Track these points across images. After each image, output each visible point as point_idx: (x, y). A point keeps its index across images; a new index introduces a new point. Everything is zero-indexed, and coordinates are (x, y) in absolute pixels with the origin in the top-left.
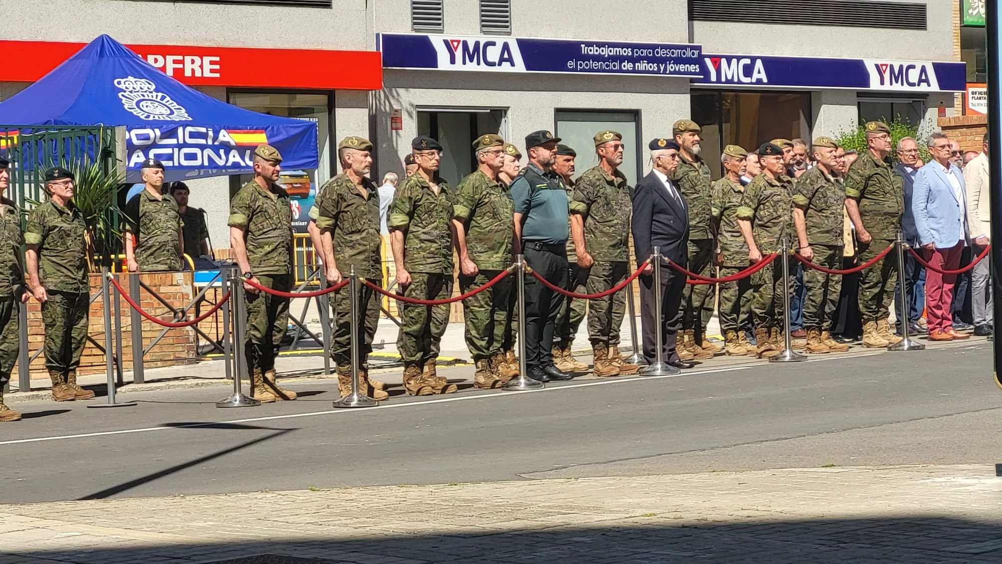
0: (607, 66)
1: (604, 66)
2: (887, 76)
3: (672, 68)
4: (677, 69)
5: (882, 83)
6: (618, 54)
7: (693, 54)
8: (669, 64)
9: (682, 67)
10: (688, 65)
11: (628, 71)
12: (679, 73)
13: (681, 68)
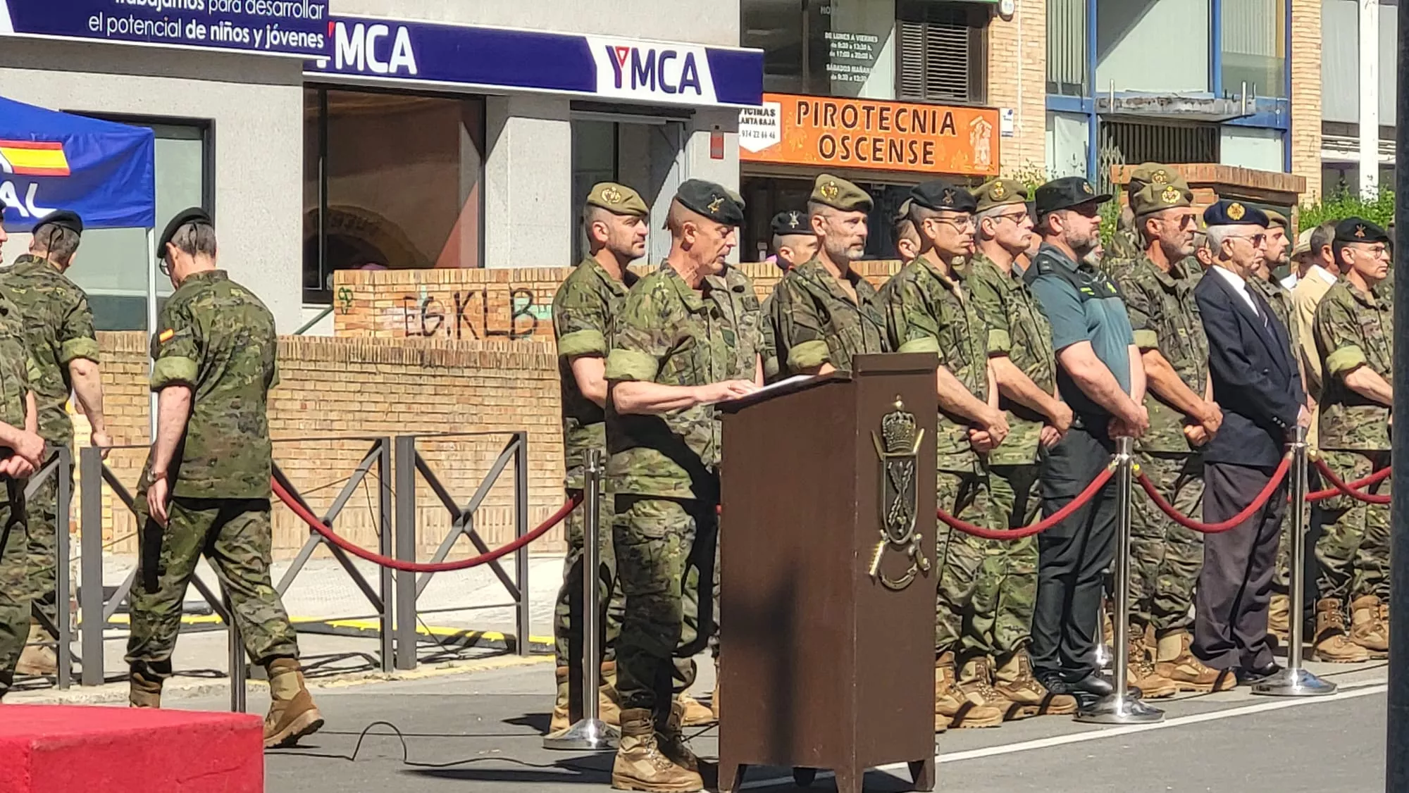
0: (160, 29)
1: (154, 31)
2: (626, 70)
3: (275, 38)
4: (284, 42)
5: (618, 84)
6: (180, 6)
7: (314, 12)
8: (272, 30)
9: (293, 38)
10: (304, 35)
11: (196, 42)
12: (287, 48)
13: (291, 38)
